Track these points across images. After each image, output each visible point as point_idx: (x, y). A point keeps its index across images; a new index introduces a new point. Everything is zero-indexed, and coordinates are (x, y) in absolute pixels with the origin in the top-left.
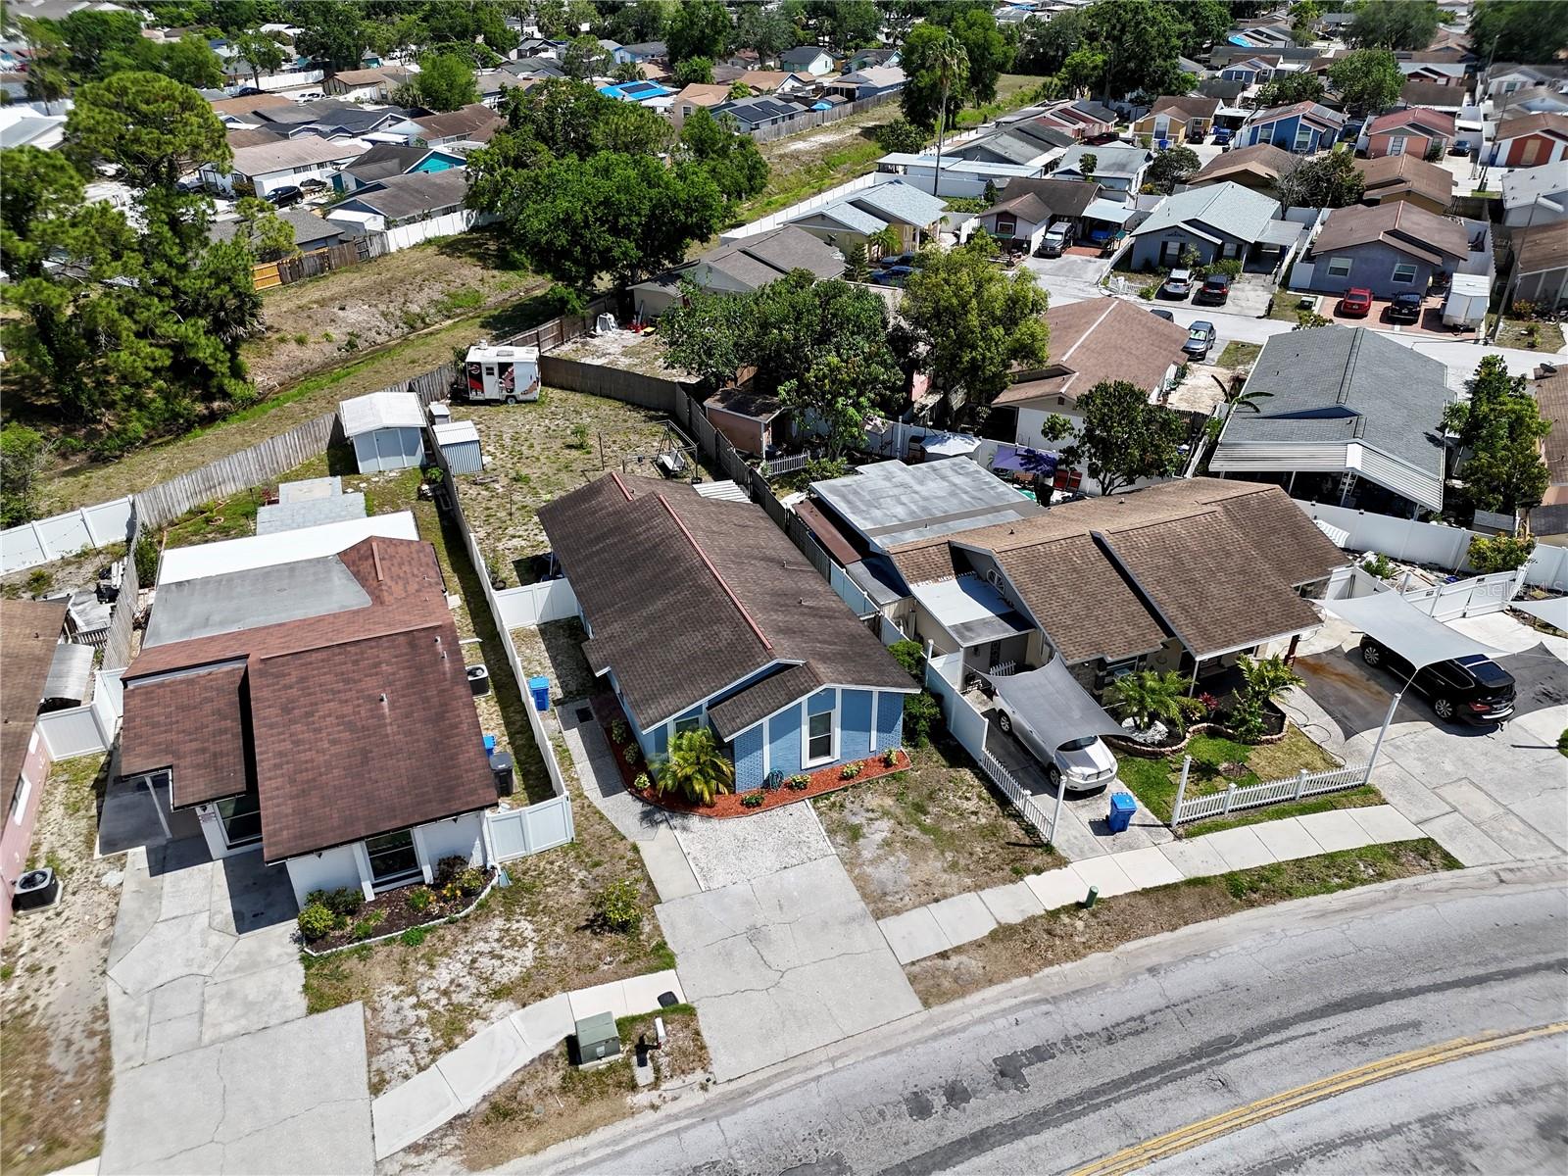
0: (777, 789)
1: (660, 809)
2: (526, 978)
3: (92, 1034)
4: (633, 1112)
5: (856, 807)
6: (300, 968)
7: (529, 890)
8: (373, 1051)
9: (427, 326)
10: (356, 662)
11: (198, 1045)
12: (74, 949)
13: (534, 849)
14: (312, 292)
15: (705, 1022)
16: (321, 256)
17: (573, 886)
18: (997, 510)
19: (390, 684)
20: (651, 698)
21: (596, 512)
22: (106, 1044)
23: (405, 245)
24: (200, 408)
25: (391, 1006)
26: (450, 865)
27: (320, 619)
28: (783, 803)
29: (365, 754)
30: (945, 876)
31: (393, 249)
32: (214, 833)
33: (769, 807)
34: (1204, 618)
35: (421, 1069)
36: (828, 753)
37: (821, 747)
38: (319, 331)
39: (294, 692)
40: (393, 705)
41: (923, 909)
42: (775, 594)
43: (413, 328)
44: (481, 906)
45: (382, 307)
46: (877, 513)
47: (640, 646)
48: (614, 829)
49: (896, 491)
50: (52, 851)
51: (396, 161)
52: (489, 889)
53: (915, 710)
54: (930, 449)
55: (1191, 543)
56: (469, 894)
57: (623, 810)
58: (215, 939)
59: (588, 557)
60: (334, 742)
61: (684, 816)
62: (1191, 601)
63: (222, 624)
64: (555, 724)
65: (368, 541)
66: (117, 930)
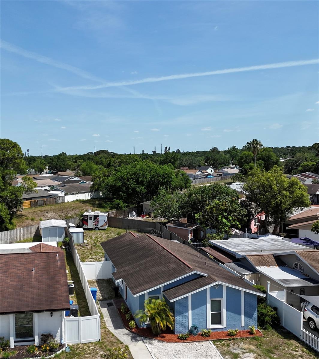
0: (195, 335)
1: (140, 336)
7: (78, 355)
13: (83, 341)
14: (38, 209)
16: (44, 201)
19: (37, 266)
26: (46, 337)
28: (198, 340)
31: (66, 201)
33: (191, 341)
36: (220, 323)
37: (217, 319)
40: (36, 273)
44: (57, 356)
48: (118, 340)
52: (61, 351)
56: (52, 351)
57: (122, 333)
61: (150, 339)
64: (97, 306)
65: (40, 244)
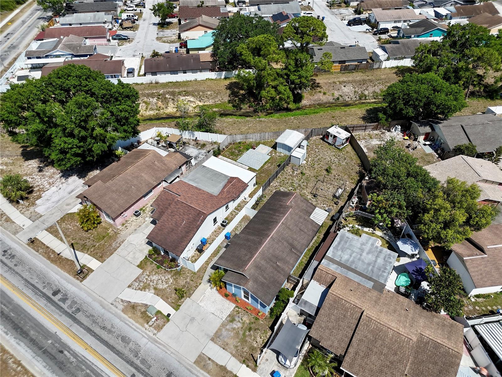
0: (233, 298)
2: (160, 290)
3: (119, 244)
4: (143, 326)
5: (241, 316)
6: (144, 257)
8: (135, 281)
11: (124, 257)
13: (189, 268)
15: (168, 325)
16: (357, 65)
17: (185, 281)
19: (188, 219)
20: (223, 258)
22: (118, 247)
23: (388, 66)
25: (144, 276)
26: (174, 259)
27: (205, 193)
28: (231, 301)
29: (173, 230)
30: (232, 347)
33: (229, 299)
35: (135, 290)
36: (248, 300)
37: (246, 298)
38: (332, 92)
41: (220, 347)
42: (274, 256)
44: (171, 271)
45: (357, 89)
46: (340, 253)
47: (238, 244)
48: (203, 276)
49: (357, 250)
51: (423, 28)
52: (175, 269)
54: (399, 244)
55: (388, 340)
56: (172, 267)
57: (209, 273)
64: (224, 245)
66: (138, 229)
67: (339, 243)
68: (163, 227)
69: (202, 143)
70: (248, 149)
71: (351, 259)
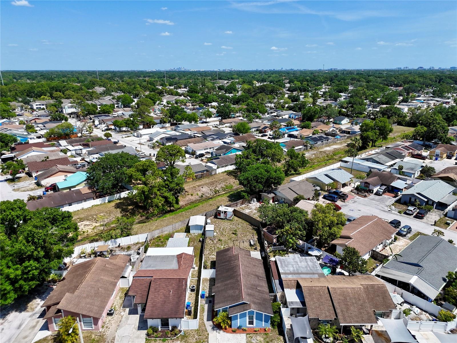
0: (240, 329)
1: (216, 327)
5: (254, 338)
6: (145, 340)
7: (186, 337)
9: (219, 193)
10: (169, 283)
12: (113, 325)
13: (190, 329)
14: (198, 183)
16: (202, 174)
17: (194, 339)
18: (314, 274)
19: (173, 288)
20: (219, 303)
21: (226, 255)
23: (220, 172)
24: (169, 209)
26: (174, 327)
27: (168, 270)
28: (240, 333)
29: (165, 301)
31: (217, 173)
32: (139, 309)
33: (237, 333)
34: (346, 314)
36: (253, 324)
37: (251, 323)
38: (196, 193)
39: (157, 286)
40: (172, 293)
42: (252, 285)
43: (216, 193)
44: (177, 338)
45: (211, 188)
46: (286, 268)
47: (222, 290)
48: (206, 329)
49: (294, 263)
50: (115, 306)
51: (225, 150)
52: (180, 334)
53: (275, 319)
54: (310, 252)
55: (351, 295)
56: (176, 334)
57: (209, 325)
58: (134, 330)
59: (221, 266)
60: (161, 298)
61: (220, 330)
62: (345, 310)
63: (153, 267)
64: (204, 302)
65: (182, 254)
66: (120, 324)
67: (281, 264)
68: (154, 303)
69: (126, 247)
70: (168, 239)
71: (295, 269)
